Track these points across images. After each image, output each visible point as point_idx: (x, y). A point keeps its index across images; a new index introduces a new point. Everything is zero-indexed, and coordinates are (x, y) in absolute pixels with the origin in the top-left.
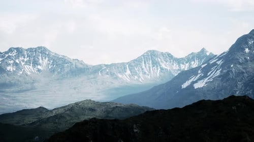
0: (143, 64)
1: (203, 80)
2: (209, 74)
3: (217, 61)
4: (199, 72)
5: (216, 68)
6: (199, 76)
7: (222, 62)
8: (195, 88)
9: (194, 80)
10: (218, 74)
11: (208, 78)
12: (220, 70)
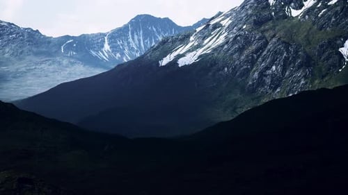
0: (130, 36)
1: (194, 52)
2: (206, 41)
3: (223, 20)
4: (192, 38)
5: (219, 32)
6: (190, 44)
7: (230, 21)
8: (180, 66)
9: (181, 53)
10: (221, 42)
11: (203, 49)
12: (226, 34)
